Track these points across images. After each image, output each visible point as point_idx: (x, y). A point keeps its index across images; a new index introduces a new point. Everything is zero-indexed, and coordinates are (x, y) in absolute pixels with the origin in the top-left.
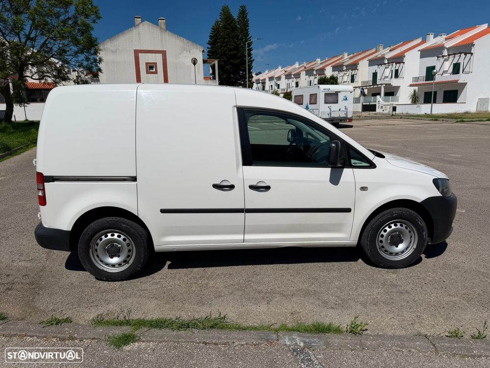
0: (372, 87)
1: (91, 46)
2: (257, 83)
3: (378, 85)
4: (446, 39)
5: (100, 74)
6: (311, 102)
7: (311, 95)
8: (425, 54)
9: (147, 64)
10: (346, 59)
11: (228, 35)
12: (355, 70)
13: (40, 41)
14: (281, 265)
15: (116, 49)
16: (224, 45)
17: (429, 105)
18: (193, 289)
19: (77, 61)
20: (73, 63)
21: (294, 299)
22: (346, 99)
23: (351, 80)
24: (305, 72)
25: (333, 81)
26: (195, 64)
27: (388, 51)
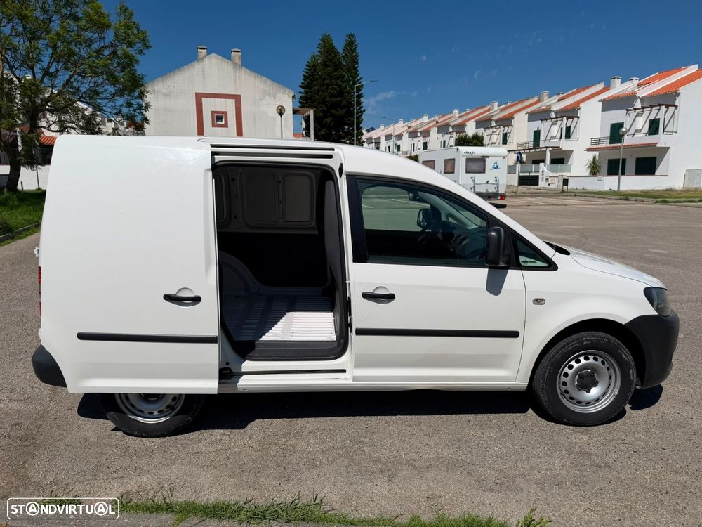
0: (534, 150)
1: (135, 86)
2: (369, 143)
3: (541, 148)
4: (639, 85)
5: (146, 125)
6: (446, 171)
7: (446, 161)
8: (608, 105)
9: (213, 113)
10: (496, 110)
11: (329, 74)
12: (508, 126)
13: (63, 78)
14: (409, 417)
15: (170, 92)
16: (322, 88)
17: (615, 178)
18: (273, 453)
19: (114, 107)
20: (108, 109)
21: (431, 474)
22: (497, 167)
23: (503, 141)
24: (436, 128)
25: (477, 141)
26: (281, 114)
27: (556, 100)
